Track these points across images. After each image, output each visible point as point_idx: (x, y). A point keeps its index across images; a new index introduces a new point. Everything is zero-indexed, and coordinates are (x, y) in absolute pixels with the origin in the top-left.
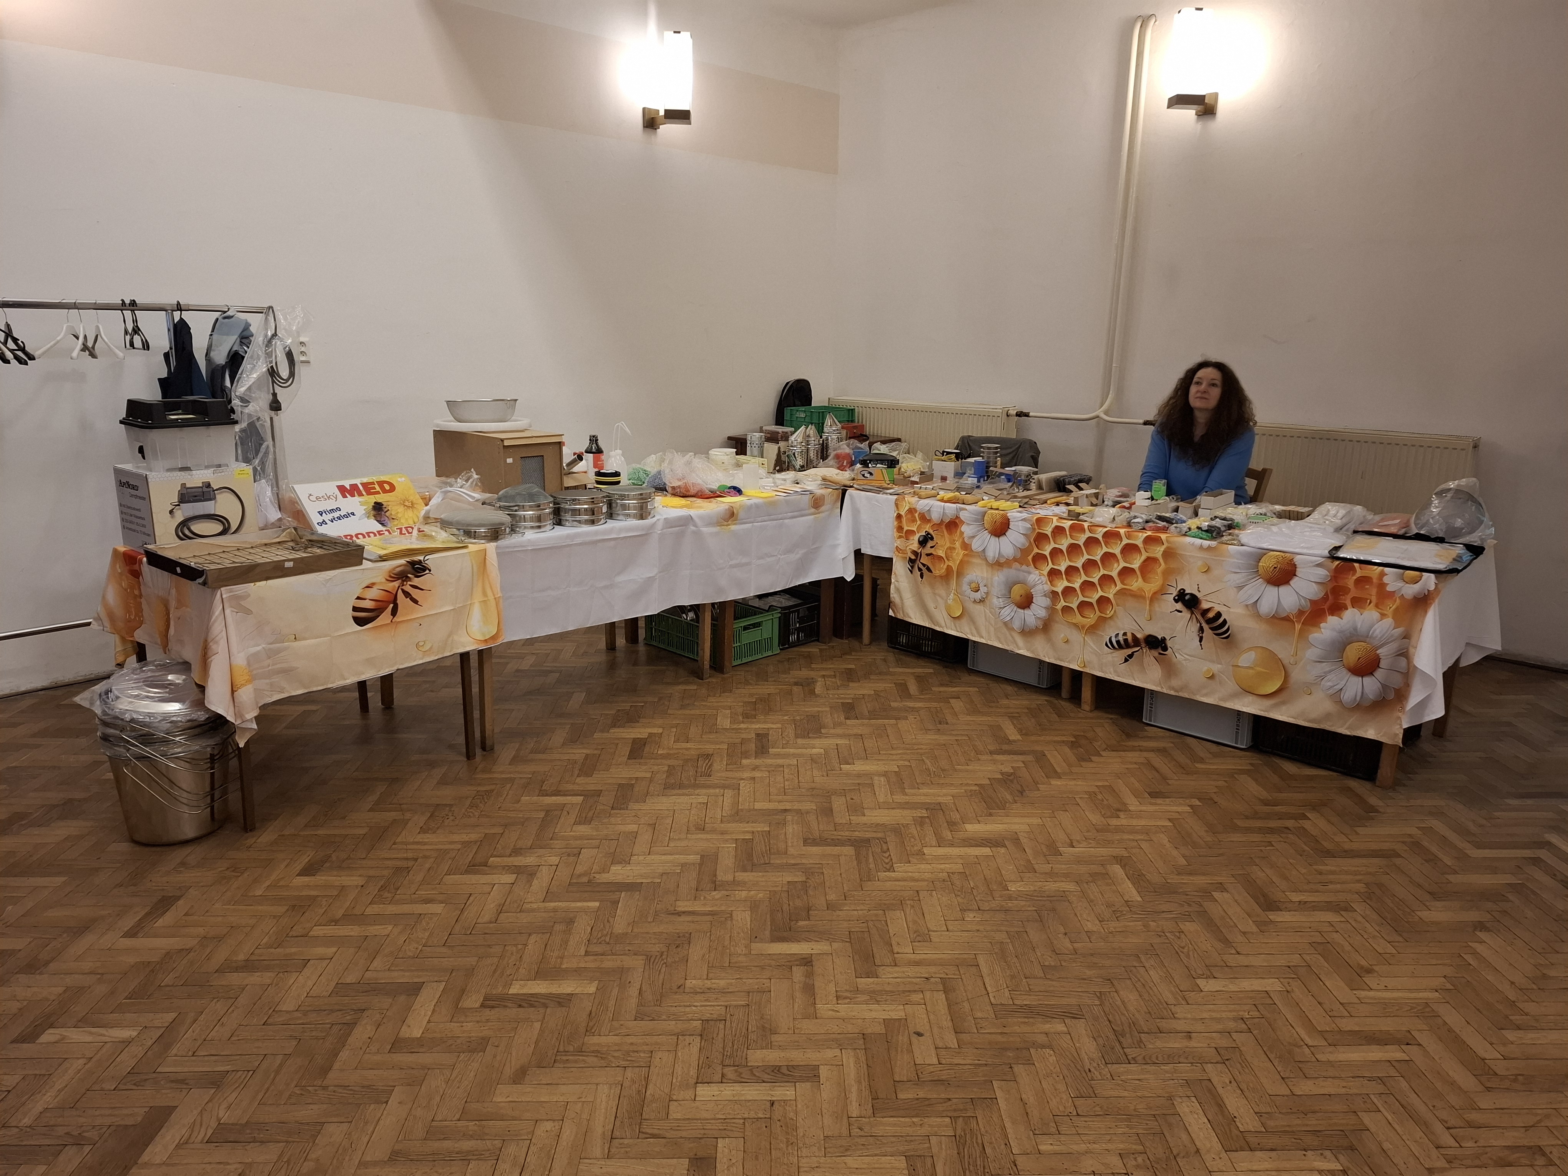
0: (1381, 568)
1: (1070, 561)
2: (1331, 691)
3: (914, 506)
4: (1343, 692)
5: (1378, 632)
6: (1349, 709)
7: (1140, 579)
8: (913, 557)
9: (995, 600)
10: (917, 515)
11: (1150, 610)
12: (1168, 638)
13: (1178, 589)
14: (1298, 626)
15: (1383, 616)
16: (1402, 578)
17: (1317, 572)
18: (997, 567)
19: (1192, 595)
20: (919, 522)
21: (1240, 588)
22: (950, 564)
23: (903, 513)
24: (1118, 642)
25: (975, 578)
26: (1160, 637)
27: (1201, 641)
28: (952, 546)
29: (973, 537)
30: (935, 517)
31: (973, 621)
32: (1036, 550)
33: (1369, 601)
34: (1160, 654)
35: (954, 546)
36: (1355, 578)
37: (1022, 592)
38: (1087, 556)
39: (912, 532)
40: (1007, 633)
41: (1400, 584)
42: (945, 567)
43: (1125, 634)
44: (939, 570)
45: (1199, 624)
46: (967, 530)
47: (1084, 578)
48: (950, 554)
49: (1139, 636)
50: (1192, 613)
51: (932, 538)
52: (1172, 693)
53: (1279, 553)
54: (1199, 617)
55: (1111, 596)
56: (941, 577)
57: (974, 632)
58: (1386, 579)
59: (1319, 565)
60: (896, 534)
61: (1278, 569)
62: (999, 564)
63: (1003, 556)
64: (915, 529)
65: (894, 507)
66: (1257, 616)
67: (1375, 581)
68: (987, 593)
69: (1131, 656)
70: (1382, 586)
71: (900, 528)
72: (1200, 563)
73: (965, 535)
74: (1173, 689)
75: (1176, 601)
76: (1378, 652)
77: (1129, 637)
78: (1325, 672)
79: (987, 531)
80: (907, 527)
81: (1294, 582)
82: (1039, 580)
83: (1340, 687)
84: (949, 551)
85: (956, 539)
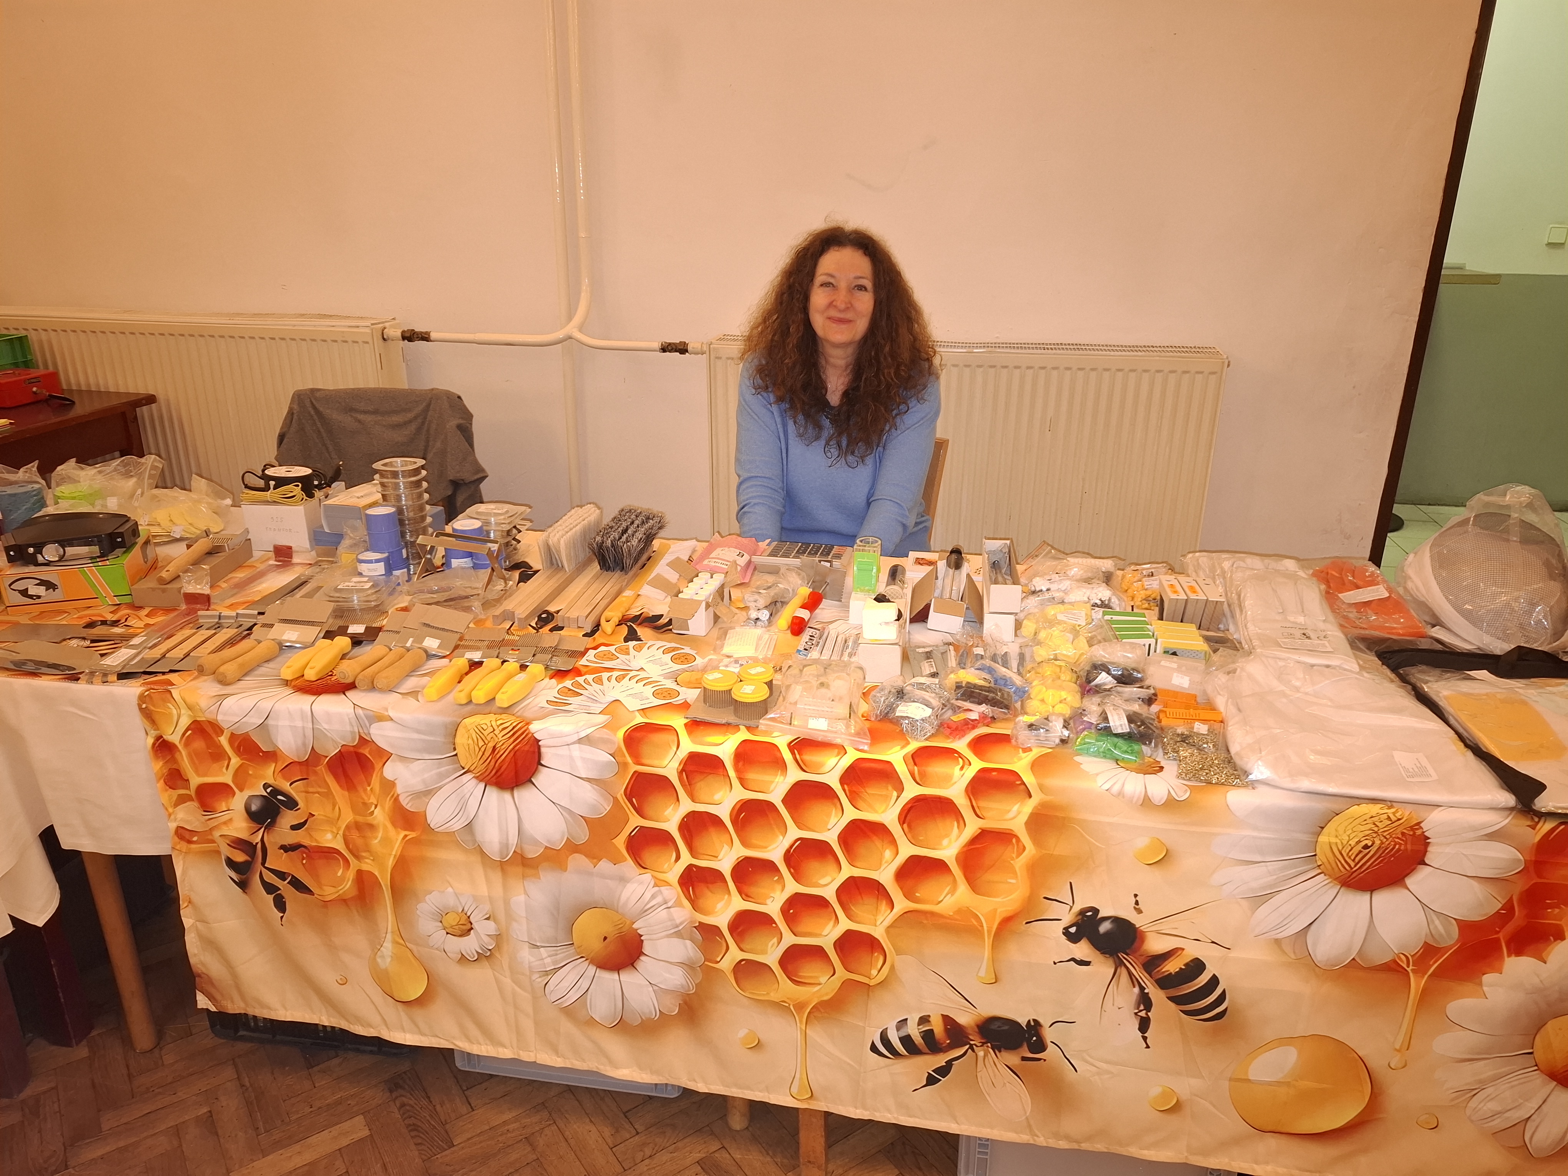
1: (745, 843)
2: (1498, 1123)
3: (209, 716)
4: (1531, 1125)
6: (1541, 1159)
7: (963, 887)
8: (240, 857)
9: (526, 956)
10: (224, 740)
11: (994, 960)
12: (1045, 1022)
13: (1077, 908)
14: (1416, 983)
17: (1491, 853)
18: (519, 869)
19: (1117, 920)
20: (235, 761)
21: (1259, 899)
22: (366, 867)
23: (174, 737)
25: (451, 901)
26: (1023, 1022)
27: (1144, 1025)
28: (360, 819)
29: (429, 793)
30: (287, 742)
31: (466, 1008)
32: (635, 821)
34: (1024, 1059)
35: (370, 819)
37: (607, 929)
38: (794, 833)
39: (223, 790)
40: (575, 1030)
42: (351, 875)
43: (924, 1020)
44: (335, 885)
45: (1136, 990)
46: (402, 775)
47: (792, 887)
48: (359, 842)
49: (964, 1019)
50: (1119, 964)
51: (291, 804)
52: (1063, 1145)
53: (1375, 809)
54: (1139, 973)
55: (878, 932)
56: (343, 901)
57: (474, 1031)
59: (1495, 836)
60: (168, 796)
61: (1373, 850)
62: (522, 862)
63: (536, 842)
64: (227, 778)
65: (137, 721)
66: (1308, 964)
68: (498, 938)
69: (944, 1071)
71: (174, 779)
72: (1141, 843)
73: (399, 789)
74: (1067, 1138)
75: (1073, 938)
77: (937, 1026)
78: (1480, 1081)
79: (469, 776)
80: (199, 775)
81: (1418, 880)
82: (653, 897)
83: (1523, 1114)
84: (354, 835)
85: (373, 800)
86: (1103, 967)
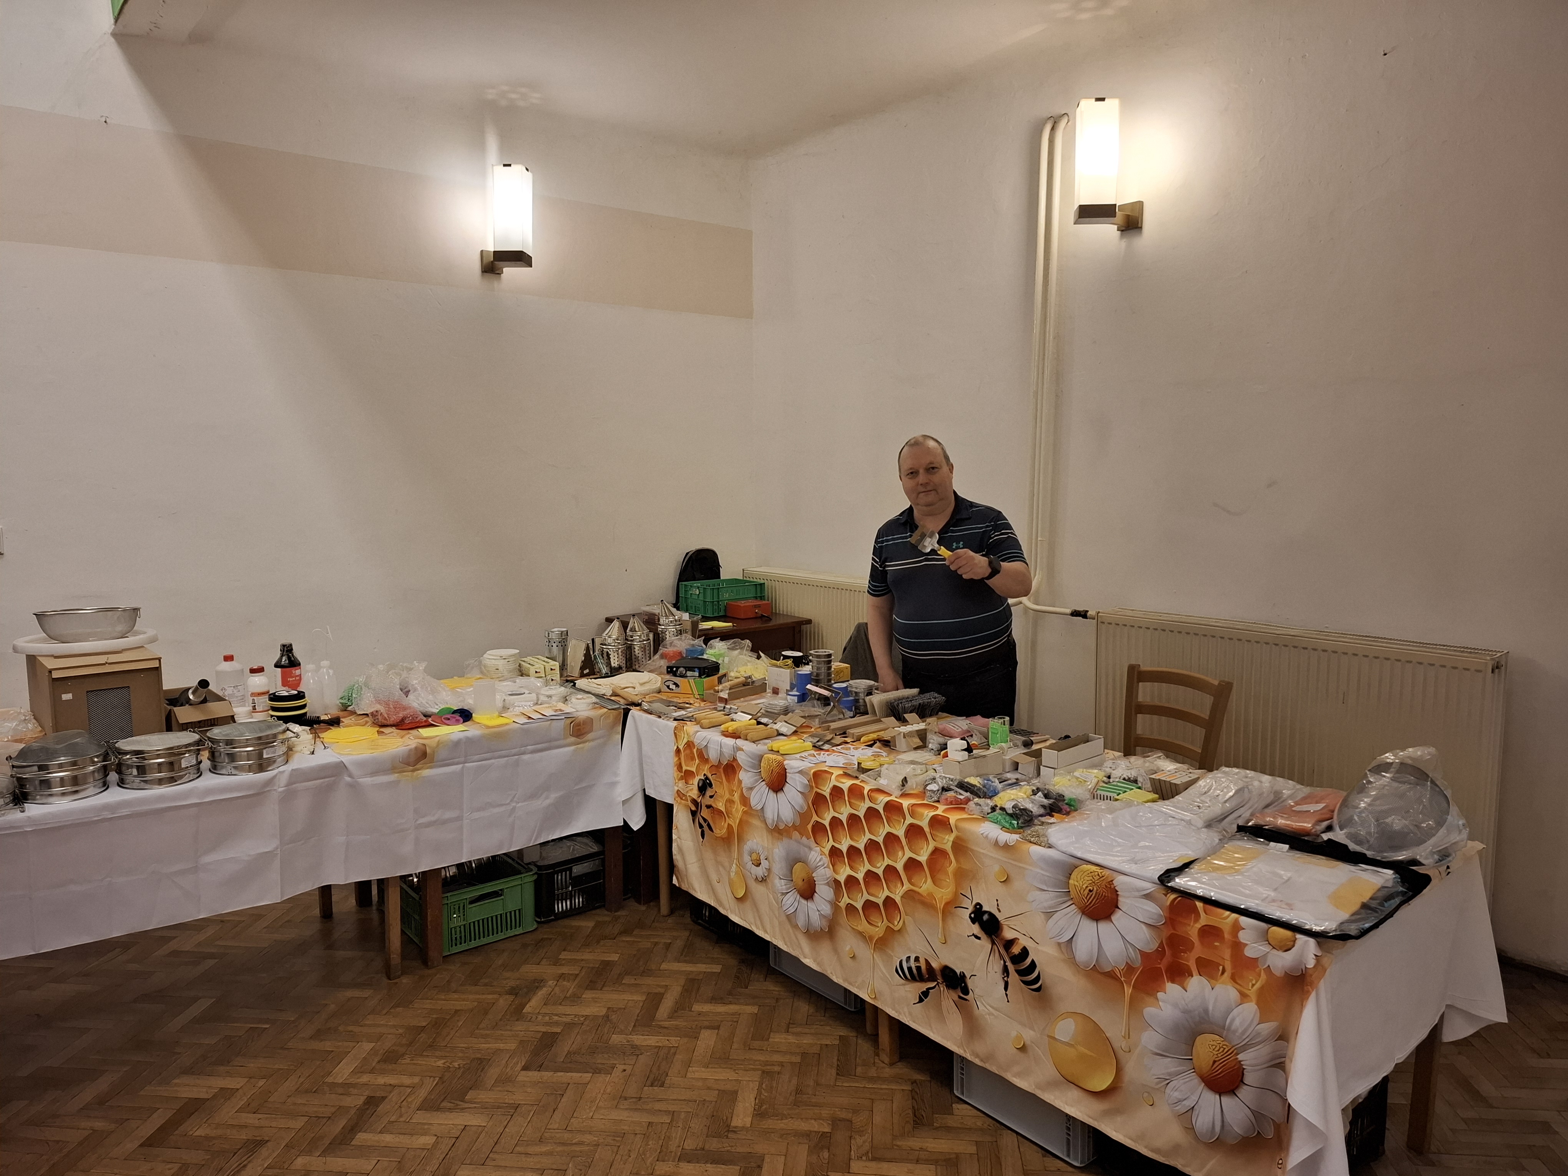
0: (1234, 915)
1: (851, 839)
2: (1180, 1108)
3: (692, 740)
4: (1195, 1113)
5: (1237, 1022)
6: (1205, 1143)
7: (929, 880)
8: (694, 808)
9: (777, 883)
10: (695, 751)
11: (944, 929)
12: (968, 976)
13: (974, 903)
14: (1128, 990)
15: (1244, 996)
16: (1265, 937)
17: (1145, 907)
18: (777, 835)
19: (991, 915)
20: (697, 761)
21: (1049, 915)
22: (731, 823)
23: (681, 747)
24: (910, 970)
25: (755, 847)
26: (958, 972)
27: (1006, 986)
28: (731, 797)
29: (752, 789)
30: (713, 755)
31: (756, 907)
32: (815, 817)
33: (1221, 968)
34: (960, 997)
35: (733, 798)
36: (1198, 926)
37: (803, 875)
38: (868, 835)
39: (692, 774)
40: (791, 931)
41: (1264, 948)
42: (726, 825)
43: (917, 959)
44: (720, 828)
45: (1002, 962)
46: (745, 777)
47: (867, 866)
48: (729, 808)
49: (935, 965)
50: (993, 943)
51: (711, 785)
52: (978, 1062)
53: (1094, 868)
54: (1002, 951)
55: (898, 899)
56: (722, 839)
57: (759, 923)
58: (1243, 937)
59: (1148, 896)
60: (676, 774)
61: (1094, 892)
62: (778, 831)
63: (783, 822)
64: (694, 769)
65: (673, 738)
66: (1073, 963)
67: (1226, 936)
68: (769, 870)
69: (925, 994)
70: (1237, 947)
71: (679, 767)
72: (996, 868)
73: (743, 785)
74: (979, 1056)
75: (972, 921)
76: (1240, 1057)
77: (923, 965)
78: (1169, 1074)
79: (764, 783)
80: (686, 766)
81: (1117, 918)
82: (820, 861)
83: (1190, 1104)
84: (728, 805)
85: (735, 789)
86: (985, 944)
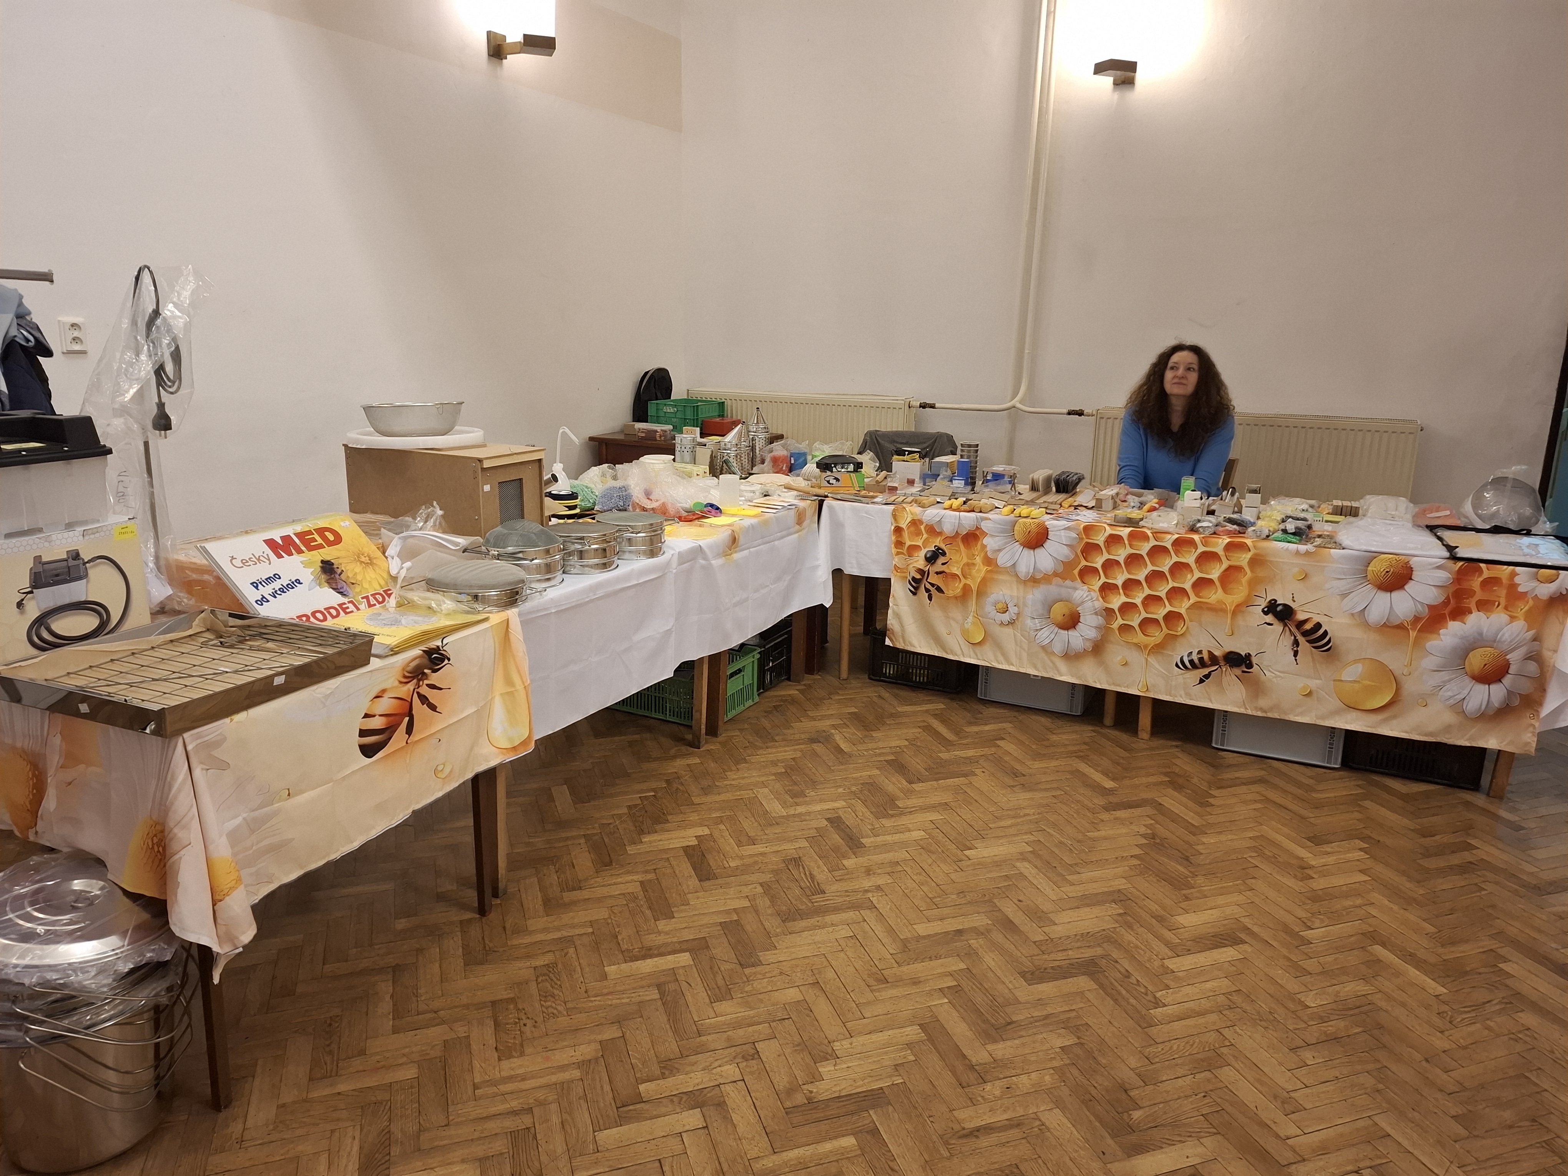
0: (1511, 568)
1: (1129, 573)
2: (1452, 702)
3: (919, 517)
4: (1466, 701)
5: (1507, 636)
6: (1472, 719)
7: (1220, 590)
8: (918, 576)
9: (1029, 622)
10: (922, 527)
11: (1232, 625)
12: (1253, 654)
13: (1268, 600)
14: (1413, 634)
15: (1513, 618)
16: (1536, 578)
17: (1439, 575)
18: (1032, 584)
19: (1285, 605)
20: (925, 536)
21: (1344, 595)
22: (968, 582)
23: (903, 525)
24: (1191, 662)
25: (1001, 598)
26: (1243, 654)
27: (1296, 654)
28: (970, 561)
29: (1000, 550)
30: (948, 528)
31: (998, 646)
32: (1084, 563)
33: (1497, 603)
34: (1244, 672)
35: (974, 561)
36: (1481, 579)
37: (1066, 611)
38: (1150, 567)
39: (916, 548)
40: (1046, 658)
41: (1535, 584)
42: (961, 585)
43: (1200, 652)
44: (954, 589)
45: (1293, 638)
46: (990, 543)
47: (1147, 591)
48: (968, 571)
49: (1217, 653)
50: (1285, 625)
51: (944, 554)
52: (1260, 714)
53: (1391, 556)
54: (1294, 629)
55: (1183, 611)
56: (956, 598)
57: (1001, 658)
58: (1517, 580)
59: (1439, 567)
60: (894, 551)
61: (1391, 573)
62: (1034, 580)
63: (1041, 572)
64: (920, 543)
65: (890, 519)
66: (1366, 625)
67: (1504, 581)
68: (1019, 614)
69: (1207, 676)
70: (1513, 586)
71: (899, 544)
72: (1296, 570)
73: (988, 549)
74: (1261, 710)
75: (1266, 613)
76: (1508, 657)
77: (1205, 656)
78: (1443, 682)
79: (1017, 543)
80: (910, 541)
81: (1410, 587)
82: (1087, 596)
83: (1462, 696)
84: (967, 568)
85: (977, 553)
86: (1278, 627)
